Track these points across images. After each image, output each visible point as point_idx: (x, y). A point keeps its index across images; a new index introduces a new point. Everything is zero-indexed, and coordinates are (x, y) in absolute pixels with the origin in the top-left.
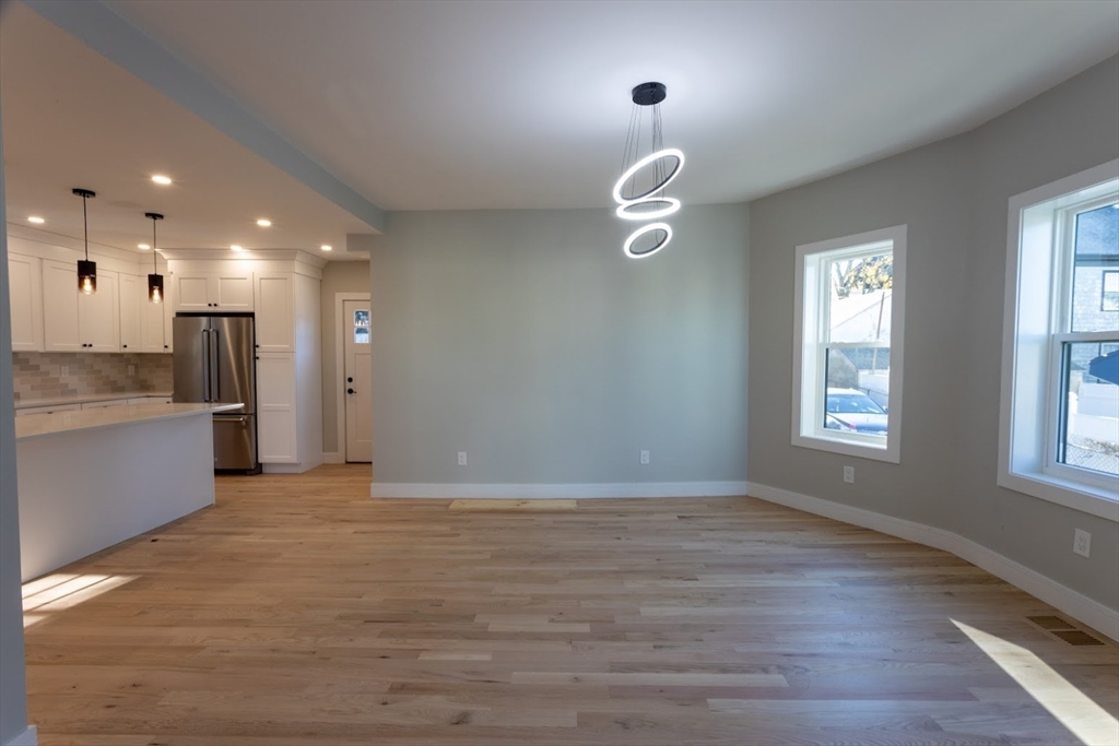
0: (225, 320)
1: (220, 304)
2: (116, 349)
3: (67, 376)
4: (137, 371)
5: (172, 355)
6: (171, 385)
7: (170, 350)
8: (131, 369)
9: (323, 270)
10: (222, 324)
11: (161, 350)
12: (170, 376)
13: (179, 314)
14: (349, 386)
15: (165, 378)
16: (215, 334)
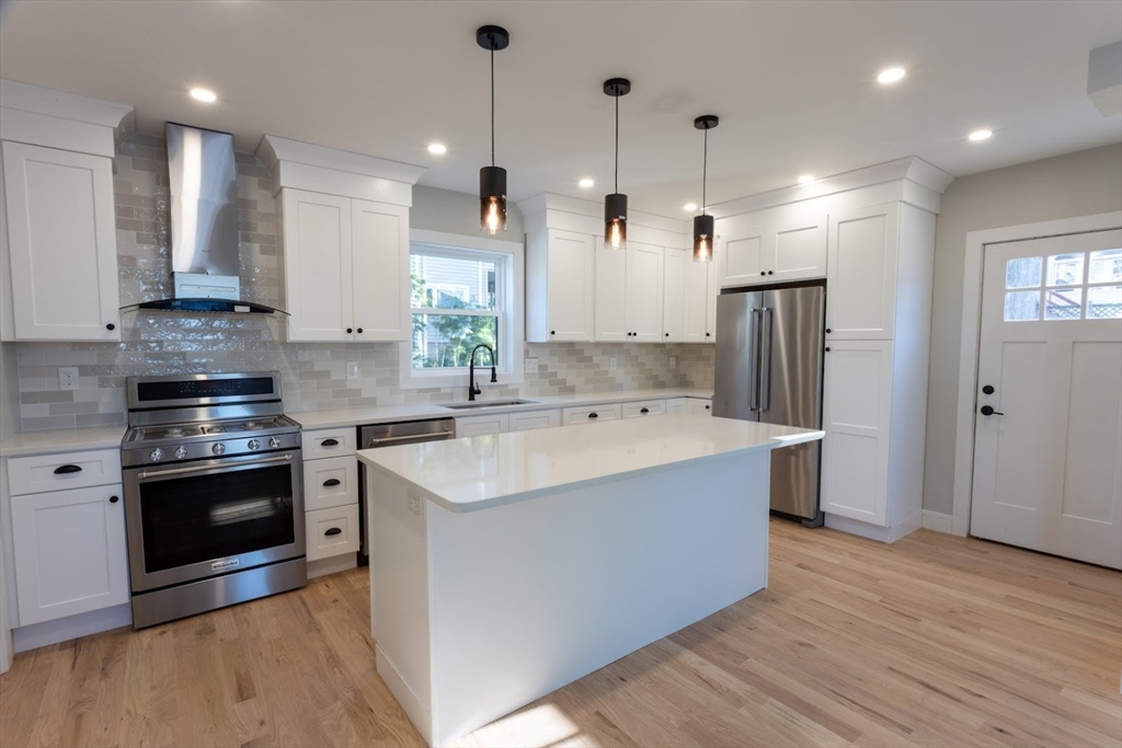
0: (777, 293)
1: (777, 271)
2: (660, 339)
3: (615, 368)
4: (677, 364)
5: (712, 345)
6: (712, 382)
7: (713, 339)
8: (672, 361)
9: (942, 195)
10: (772, 300)
11: (702, 339)
12: (710, 372)
13: (725, 291)
14: (984, 400)
15: (704, 373)
16: (768, 314)
